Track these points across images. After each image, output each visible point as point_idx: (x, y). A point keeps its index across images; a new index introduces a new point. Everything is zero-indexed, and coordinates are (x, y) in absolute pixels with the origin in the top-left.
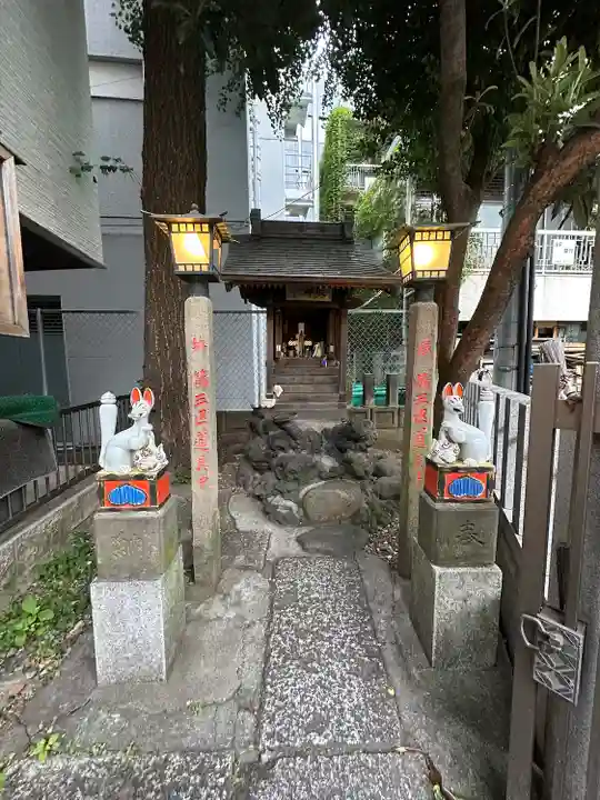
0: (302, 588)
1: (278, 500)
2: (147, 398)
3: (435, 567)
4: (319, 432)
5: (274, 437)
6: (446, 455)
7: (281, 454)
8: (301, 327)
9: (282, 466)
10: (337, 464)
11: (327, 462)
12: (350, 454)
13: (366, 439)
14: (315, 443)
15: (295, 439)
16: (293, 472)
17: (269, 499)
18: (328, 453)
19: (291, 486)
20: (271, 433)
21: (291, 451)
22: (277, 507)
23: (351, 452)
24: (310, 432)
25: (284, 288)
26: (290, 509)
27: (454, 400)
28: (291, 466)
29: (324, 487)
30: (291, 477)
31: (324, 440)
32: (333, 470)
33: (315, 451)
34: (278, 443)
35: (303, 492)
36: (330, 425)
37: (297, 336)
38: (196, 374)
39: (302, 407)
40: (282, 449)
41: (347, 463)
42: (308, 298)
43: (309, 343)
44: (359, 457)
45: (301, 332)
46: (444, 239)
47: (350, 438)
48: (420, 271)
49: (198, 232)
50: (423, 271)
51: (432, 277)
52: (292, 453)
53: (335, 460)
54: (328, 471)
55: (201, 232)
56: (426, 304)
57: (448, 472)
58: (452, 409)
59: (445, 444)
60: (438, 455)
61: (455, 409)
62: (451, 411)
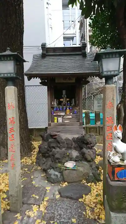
0: (57, 216)
1: (52, 172)
3: (111, 213)
4: (71, 139)
5: (51, 142)
7: (54, 150)
8: (64, 92)
9: (53, 156)
10: (78, 155)
11: (75, 153)
12: (84, 150)
13: (91, 143)
14: (69, 145)
15: (59, 143)
16: (58, 159)
17: (48, 171)
18: (75, 148)
20: (50, 140)
21: (58, 148)
22: (51, 175)
23: (85, 149)
24: (67, 140)
25: (55, 78)
26: (57, 176)
27: (117, 133)
28: (57, 156)
30: (57, 161)
31: (73, 143)
32: (77, 157)
33: (69, 148)
34: (52, 145)
36: (76, 136)
38: (10, 119)
39: (63, 128)
40: (54, 148)
41: (83, 154)
42: (65, 82)
43: (68, 99)
44: (89, 152)
45: (64, 95)
46: (116, 57)
47: (84, 143)
48: (105, 71)
49: (8, 60)
50: (107, 71)
51: (111, 74)
52: (58, 149)
53: (78, 153)
54: (74, 157)
55: (10, 60)
56: (110, 85)
57: (116, 167)
58: (117, 138)
59: (114, 154)
60: (111, 159)
61: (118, 137)
62: (117, 139)
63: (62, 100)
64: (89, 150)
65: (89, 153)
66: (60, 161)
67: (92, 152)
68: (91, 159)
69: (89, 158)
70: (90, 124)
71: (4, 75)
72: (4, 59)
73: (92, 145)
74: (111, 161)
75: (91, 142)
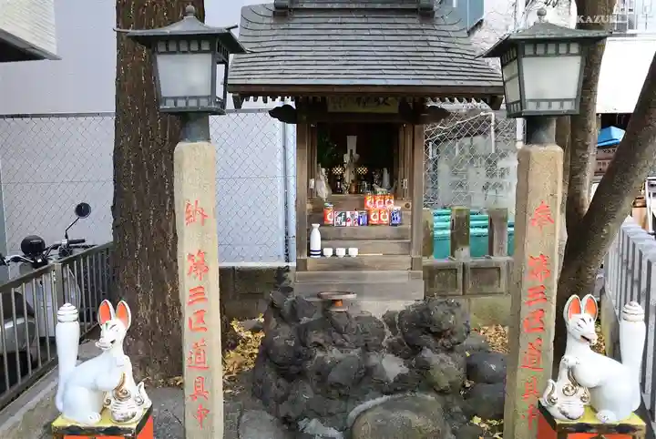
1: (314, 427)
2: (122, 316)
4: (379, 318)
6: (569, 407)
7: (319, 354)
8: (352, 142)
9: (320, 374)
10: (405, 370)
11: (393, 367)
13: (453, 334)
14: (372, 337)
15: (340, 332)
16: (338, 386)
17: (302, 424)
18: (393, 349)
19: (335, 406)
21: (335, 350)
22: (312, 437)
23: (429, 351)
24: (366, 318)
25: (324, 99)
27: (581, 321)
28: (334, 376)
29: (385, 405)
30: (334, 392)
31: (387, 330)
32: (401, 378)
33: (372, 348)
34: (314, 336)
35: (353, 414)
36: (398, 306)
37: (347, 158)
38: (191, 256)
40: (319, 345)
41: (424, 368)
42: (361, 110)
43: (361, 170)
44: (442, 361)
45: (351, 151)
46: (569, 54)
47: (428, 331)
48: (532, 100)
49: (194, 52)
50: (538, 101)
51: (553, 109)
52: (335, 353)
53: (402, 364)
54: (392, 381)
55: (200, 51)
56: (543, 148)
57: (571, 432)
58: (579, 337)
59: (567, 389)
60: (557, 405)
61: (583, 337)
62: (578, 340)
63: (338, 170)
64: (442, 355)
65: (443, 367)
66: (342, 391)
67: (453, 360)
68: (448, 385)
69: (443, 383)
70: (433, 256)
71: (175, 104)
72: (178, 49)
73: (455, 339)
74: (554, 411)
75: (455, 330)
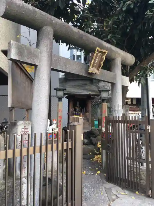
12: (91, 138)
38: (59, 116)
43: (81, 108)
45: (78, 104)
46: (106, 92)
48: (102, 97)
63: (77, 108)
69: (94, 143)
72: (59, 90)
